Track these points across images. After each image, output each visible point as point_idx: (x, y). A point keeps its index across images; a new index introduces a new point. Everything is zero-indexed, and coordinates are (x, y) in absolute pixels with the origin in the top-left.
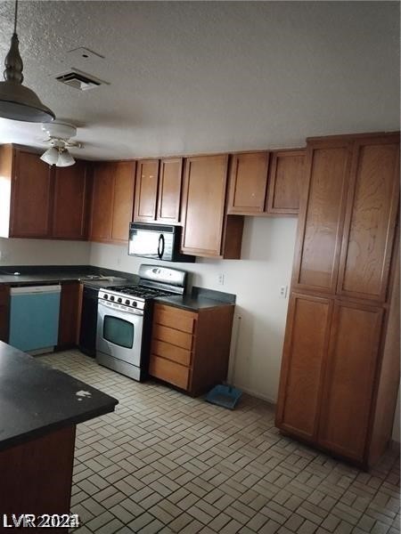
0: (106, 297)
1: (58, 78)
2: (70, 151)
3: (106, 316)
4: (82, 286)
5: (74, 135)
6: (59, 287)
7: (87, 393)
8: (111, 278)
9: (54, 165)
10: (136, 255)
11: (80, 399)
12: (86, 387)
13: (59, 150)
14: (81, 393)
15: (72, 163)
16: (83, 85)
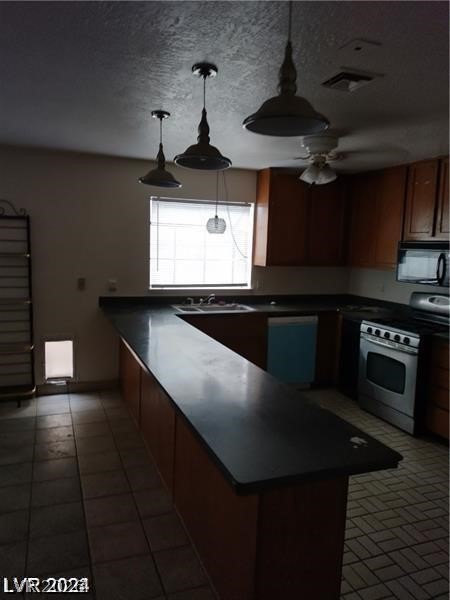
0: (370, 330)
1: (325, 83)
2: (331, 166)
3: (369, 353)
4: (341, 317)
5: (336, 146)
6: (316, 318)
7: (362, 441)
8: (375, 309)
9: (314, 183)
10: (408, 281)
11: (356, 447)
12: (361, 434)
13: (319, 166)
14: (355, 440)
15: (334, 178)
16: (353, 85)
